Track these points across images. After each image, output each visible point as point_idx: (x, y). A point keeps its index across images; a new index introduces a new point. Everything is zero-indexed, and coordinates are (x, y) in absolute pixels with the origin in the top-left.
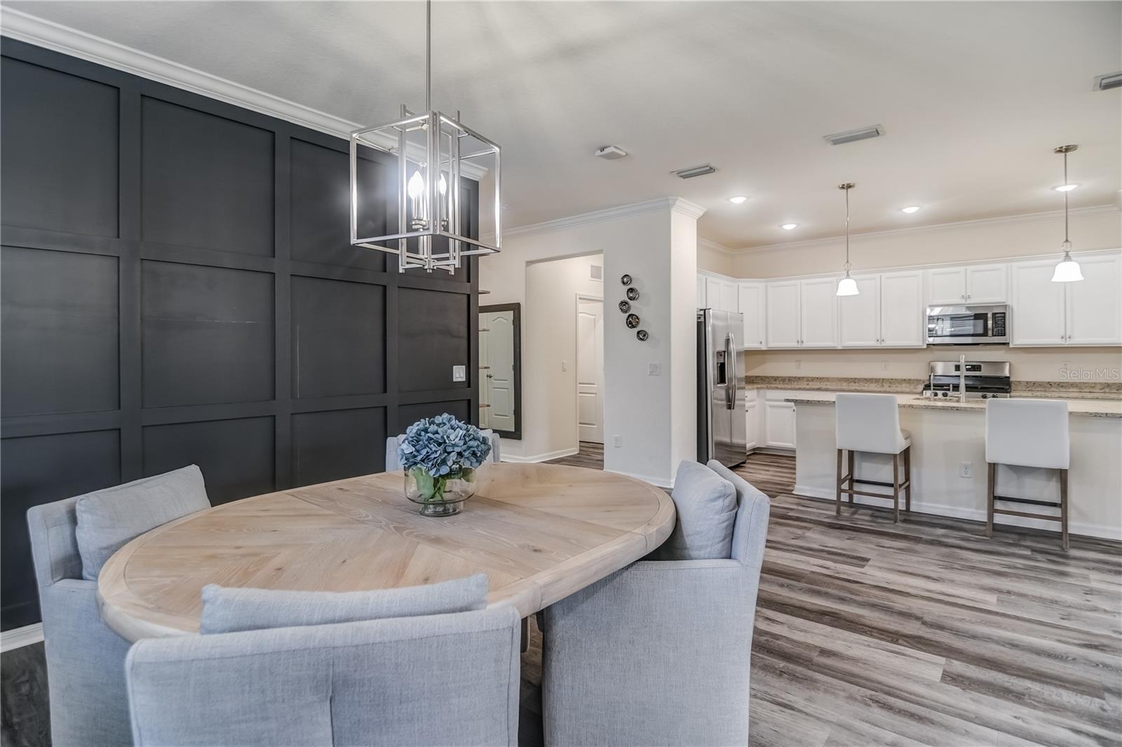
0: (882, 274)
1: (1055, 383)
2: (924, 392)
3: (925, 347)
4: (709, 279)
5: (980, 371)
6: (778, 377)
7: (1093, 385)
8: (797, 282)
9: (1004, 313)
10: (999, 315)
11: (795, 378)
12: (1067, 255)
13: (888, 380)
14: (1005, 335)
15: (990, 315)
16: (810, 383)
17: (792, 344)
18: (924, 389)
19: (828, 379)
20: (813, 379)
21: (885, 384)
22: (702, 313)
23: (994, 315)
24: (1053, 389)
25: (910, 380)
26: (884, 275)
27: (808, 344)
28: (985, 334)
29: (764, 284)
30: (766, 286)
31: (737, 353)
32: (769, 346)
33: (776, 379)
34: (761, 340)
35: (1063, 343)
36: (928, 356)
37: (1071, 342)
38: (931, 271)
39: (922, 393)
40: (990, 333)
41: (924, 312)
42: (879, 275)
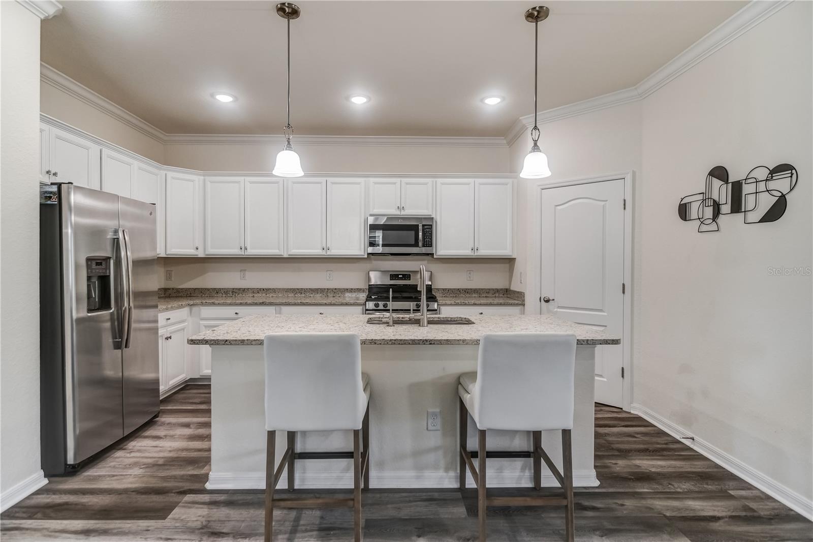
0: (327, 179)
1: (463, 290)
2: (367, 303)
3: (366, 256)
4: (106, 151)
5: (410, 280)
6: (220, 289)
7: (488, 291)
8: (241, 179)
9: (431, 225)
10: (427, 227)
11: (239, 289)
12: (535, 144)
13: (332, 290)
14: (431, 246)
15: (420, 228)
16: (256, 295)
17: (234, 251)
18: (367, 300)
19: (274, 290)
20: (259, 290)
21: (329, 294)
22: (54, 189)
23: (423, 226)
24: (462, 295)
25: (352, 289)
26: (330, 180)
27: (252, 251)
28: (416, 245)
29: (202, 178)
30: (204, 180)
31: (133, 262)
32: (207, 253)
33: (217, 291)
34: (197, 245)
35: (473, 254)
36: (366, 266)
37: (478, 254)
38: (372, 180)
39: (365, 304)
40: (420, 244)
41: (366, 220)
42: (325, 179)
